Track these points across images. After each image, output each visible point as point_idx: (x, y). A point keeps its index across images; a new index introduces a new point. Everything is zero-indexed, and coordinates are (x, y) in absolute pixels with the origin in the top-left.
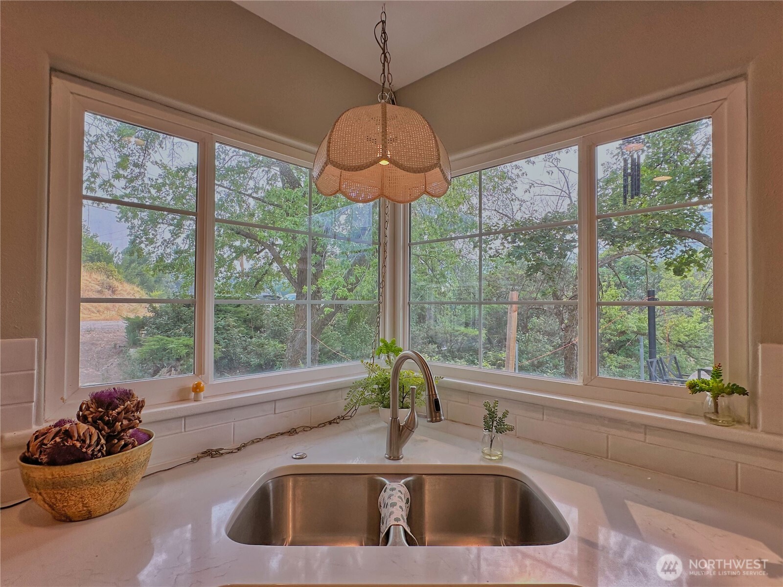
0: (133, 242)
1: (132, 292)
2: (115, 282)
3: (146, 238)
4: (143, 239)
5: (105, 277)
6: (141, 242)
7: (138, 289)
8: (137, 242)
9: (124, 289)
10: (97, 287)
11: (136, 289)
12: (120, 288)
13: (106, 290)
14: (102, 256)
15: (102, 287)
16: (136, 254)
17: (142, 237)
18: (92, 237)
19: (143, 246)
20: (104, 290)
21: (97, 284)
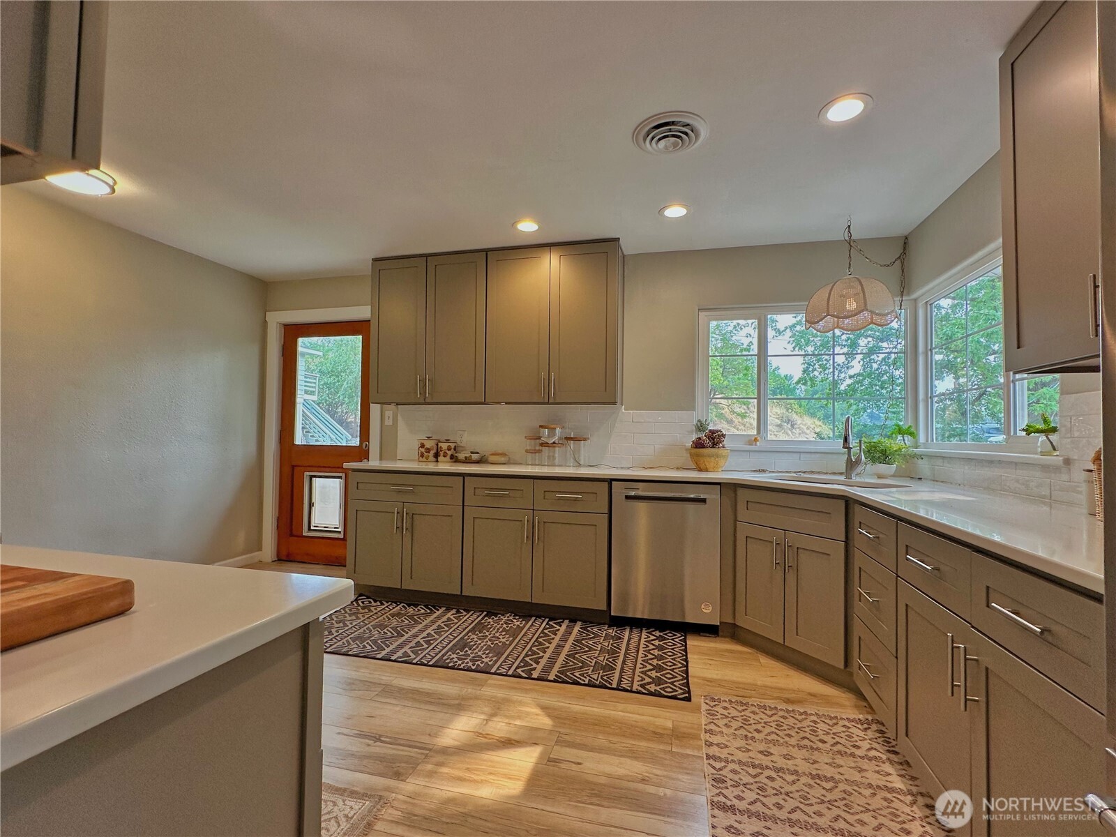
0: (805, 371)
1: (812, 426)
2: (795, 415)
3: (820, 365)
4: (817, 366)
5: (784, 411)
6: (814, 370)
7: (820, 423)
8: (810, 369)
9: (804, 423)
10: (777, 421)
11: (818, 423)
12: (799, 422)
13: (785, 424)
14: (784, 389)
15: (782, 421)
16: (809, 383)
17: (815, 364)
18: (774, 371)
19: (816, 373)
20: (783, 424)
21: (776, 418)
